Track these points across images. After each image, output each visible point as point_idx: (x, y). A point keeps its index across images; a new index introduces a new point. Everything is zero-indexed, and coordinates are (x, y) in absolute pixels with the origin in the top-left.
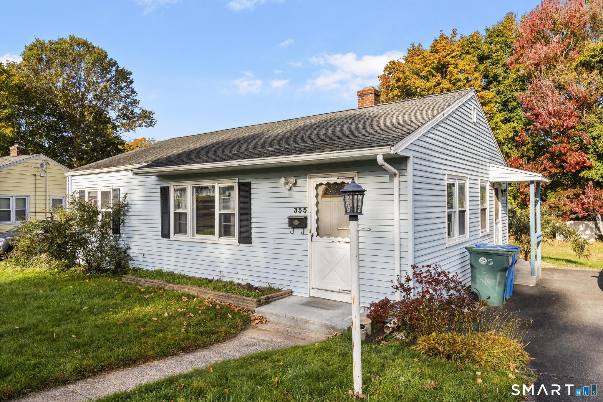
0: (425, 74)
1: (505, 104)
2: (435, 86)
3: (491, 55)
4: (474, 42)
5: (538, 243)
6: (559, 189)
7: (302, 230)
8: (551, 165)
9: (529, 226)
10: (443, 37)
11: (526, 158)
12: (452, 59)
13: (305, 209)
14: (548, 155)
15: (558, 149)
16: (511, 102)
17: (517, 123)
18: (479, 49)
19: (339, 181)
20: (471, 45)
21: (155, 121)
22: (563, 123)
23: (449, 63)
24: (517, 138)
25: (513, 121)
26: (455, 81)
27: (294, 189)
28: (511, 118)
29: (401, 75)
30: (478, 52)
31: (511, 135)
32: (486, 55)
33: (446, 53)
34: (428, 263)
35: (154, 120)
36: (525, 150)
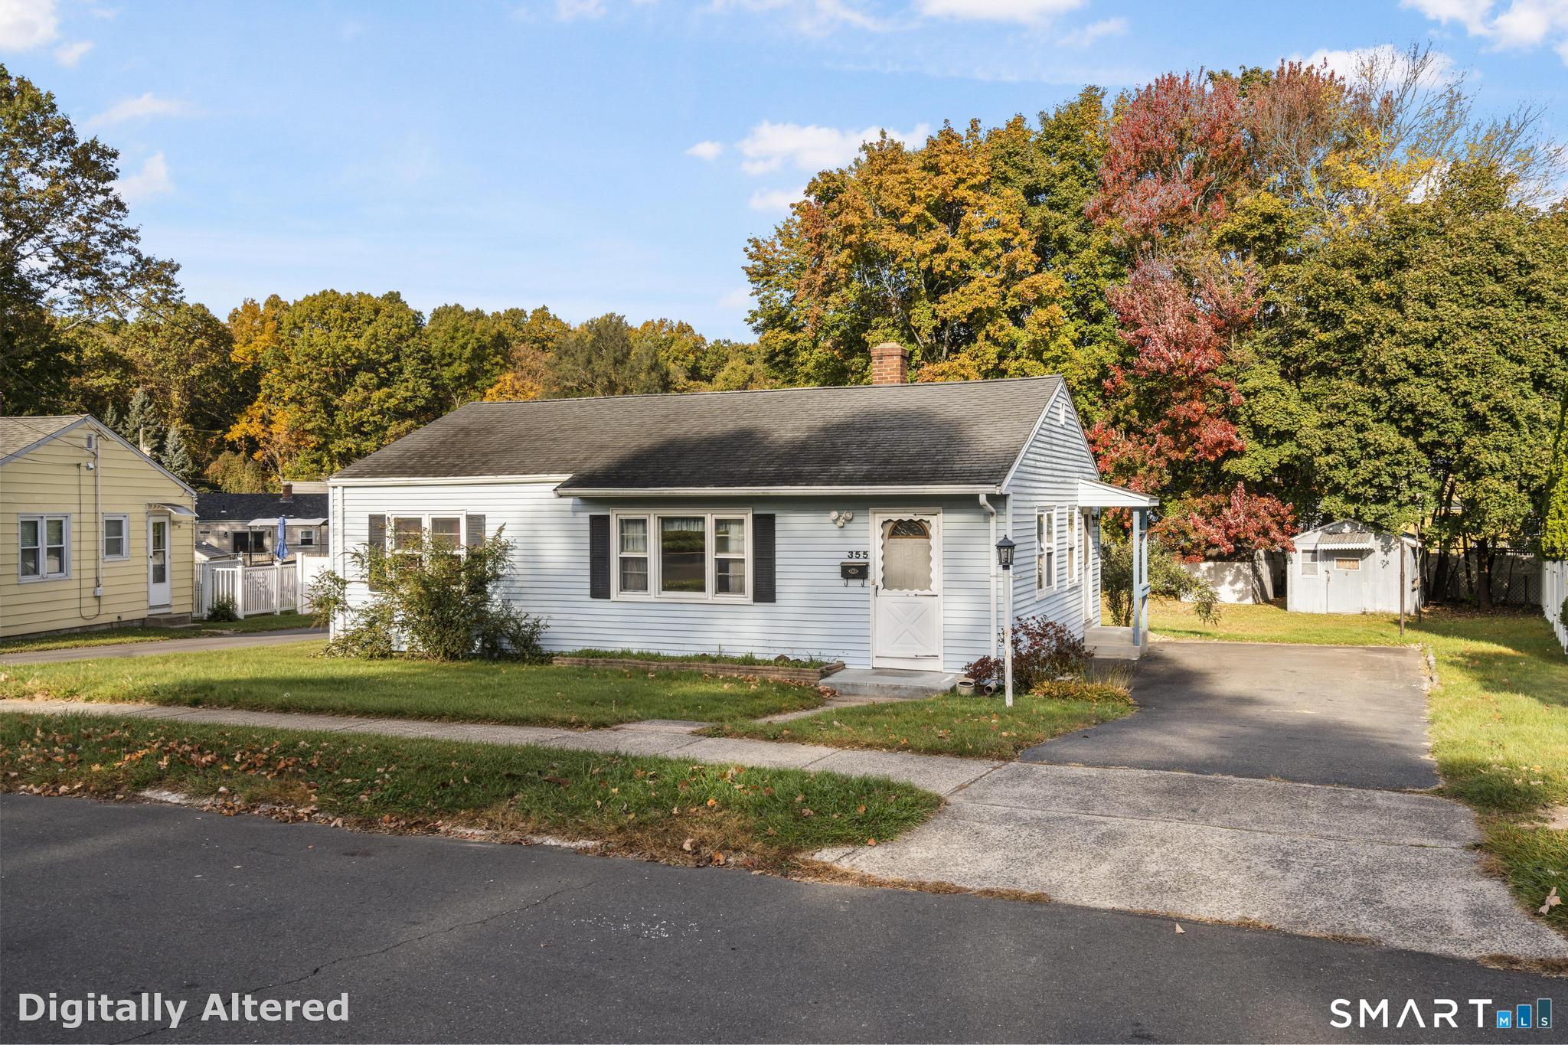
0: (910, 220)
1: (1082, 304)
2: (933, 251)
3: (1053, 186)
4: (1017, 154)
5: (1144, 598)
6: (1187, 494)
7: (861, 581)
8: (1171, 443)
9: (1131, 573)
10: (949, 136)
11: (1123, 425)
12: (971, 193)
13: (865, 553)
14: (1166, 423)
15: (1183, 413)
16: (1093, 298)
17: (1107, 349)
18: (1029, 172)
19: (916, 519)
20: (1010, 157)
21: (178, 289)
22: (1193, 361)
23: (963, 202)
24: (1107, 383)
25: (1099, 342)
26: (977, 245)
27: (848, 526)
28: (1095, 336)
29: (854, 219)
30: (1027, 180)
31: (1093, 374)
32: (1043, 185)
33: (958, 175)
34: (1033, 614)
35: (175, 286)
36: (1122, 408)
